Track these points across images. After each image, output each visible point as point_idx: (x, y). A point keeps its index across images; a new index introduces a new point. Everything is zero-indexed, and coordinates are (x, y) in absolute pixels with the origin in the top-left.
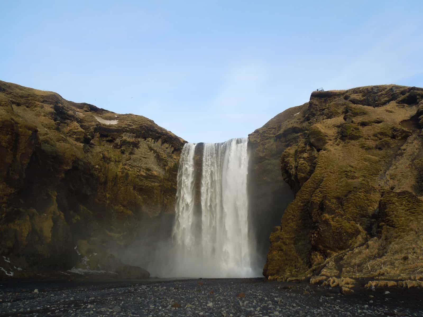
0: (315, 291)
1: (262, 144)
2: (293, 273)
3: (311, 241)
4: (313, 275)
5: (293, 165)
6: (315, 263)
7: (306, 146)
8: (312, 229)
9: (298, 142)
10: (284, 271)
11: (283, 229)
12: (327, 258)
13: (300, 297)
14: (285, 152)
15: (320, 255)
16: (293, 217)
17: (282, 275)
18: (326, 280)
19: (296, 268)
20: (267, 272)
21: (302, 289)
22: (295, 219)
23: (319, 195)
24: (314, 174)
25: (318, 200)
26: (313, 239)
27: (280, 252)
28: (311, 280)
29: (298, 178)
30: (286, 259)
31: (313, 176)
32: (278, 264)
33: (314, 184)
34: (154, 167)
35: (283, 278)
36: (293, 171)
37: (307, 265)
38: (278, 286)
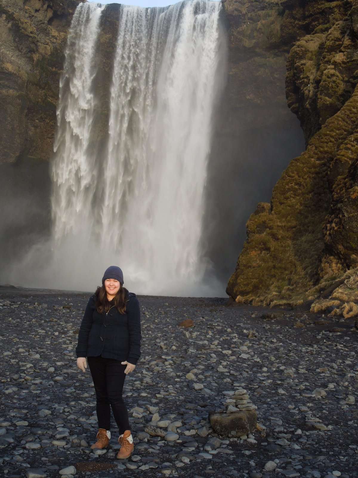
0: (314, 323)
1: (251, 19)
2: (283, 291)
3: (324, 235)
4: (318, 298)
5: (312, 77)
6: (326, 277)
7: (343, 37)
8: (330, 214)
9: (329, 22)
10: (267, 287)
11: (274, 208)
12: (349, 269)
13: (287, 331)
14: (298, 46)
15: (337, 264)
16: (296, 187)
17: (263, 296)
18: (338, 307)
19: (289, 284)
20: (236, 289)
21: (294, 319)
22: (300, 191)
23: (354, 146)
24: (351, 102)
25: (351, 156)
26: (328, 233)
27: (263, 252)
28: (313, 305)
29: (319, 105)
30: (274, 267)
31: (348, 106)
32: (257, 275)
33: (347, 122)
34: (8, 52)
35: (264, 300)
36: (309, 90)
37: (311, 280)
38: (252, 314)
